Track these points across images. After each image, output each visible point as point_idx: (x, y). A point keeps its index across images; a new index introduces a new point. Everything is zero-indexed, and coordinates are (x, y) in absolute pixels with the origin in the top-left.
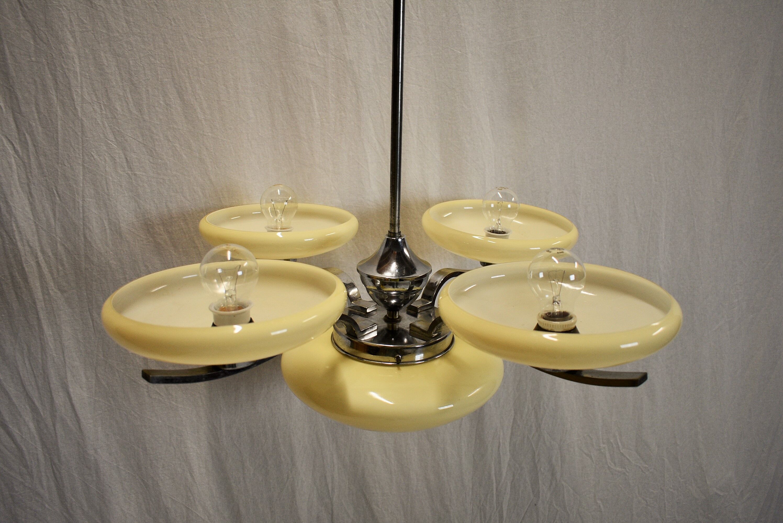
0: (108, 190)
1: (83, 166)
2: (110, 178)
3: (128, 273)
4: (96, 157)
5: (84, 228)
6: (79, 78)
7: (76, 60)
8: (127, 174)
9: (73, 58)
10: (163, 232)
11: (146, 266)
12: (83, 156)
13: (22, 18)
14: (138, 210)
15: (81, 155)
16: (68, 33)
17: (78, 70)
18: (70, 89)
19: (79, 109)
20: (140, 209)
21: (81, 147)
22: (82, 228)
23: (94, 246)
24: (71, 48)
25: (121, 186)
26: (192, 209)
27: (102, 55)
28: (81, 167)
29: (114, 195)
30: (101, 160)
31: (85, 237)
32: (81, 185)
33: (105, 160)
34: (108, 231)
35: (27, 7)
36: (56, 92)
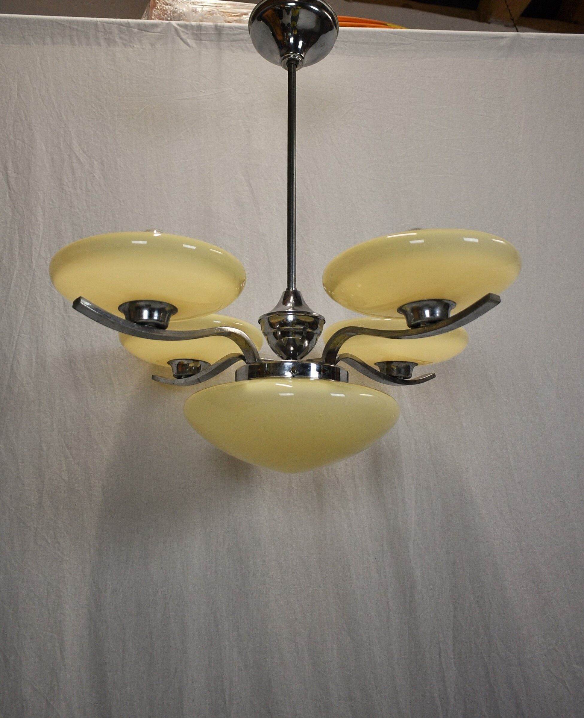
0: (42, 328)
1: (26, 307)
2: (47, 318)
3: (43, 405)
4: (38, 300)
5: (13, 361)
6: (40, 240)
7: (41, 228)
8: (63, 316)
9: (39, 226)
10: (83, 368)
11: (61, 399)
12: (28, 299)
13: (8, 198)
14: (65, 347)
15: (27, 298)
16: (40, 208)
17: (41, 234)
18: (31, 247)
19: (34, 262)
20: (67, 346)
21: (28, 292)
22: (11, 360)
23: (18, 376)
24: (40, 219)
25: (55, 325)
26: (113, 348)
27: (63, 224)
28: (24, 308)
29: (46, 332)
30: (43, 303)
31: (12, 369)
32: (21, 322)
33: (46, 303)
34: (34, 364)
35: (14, 191)
36: (20, 250)
